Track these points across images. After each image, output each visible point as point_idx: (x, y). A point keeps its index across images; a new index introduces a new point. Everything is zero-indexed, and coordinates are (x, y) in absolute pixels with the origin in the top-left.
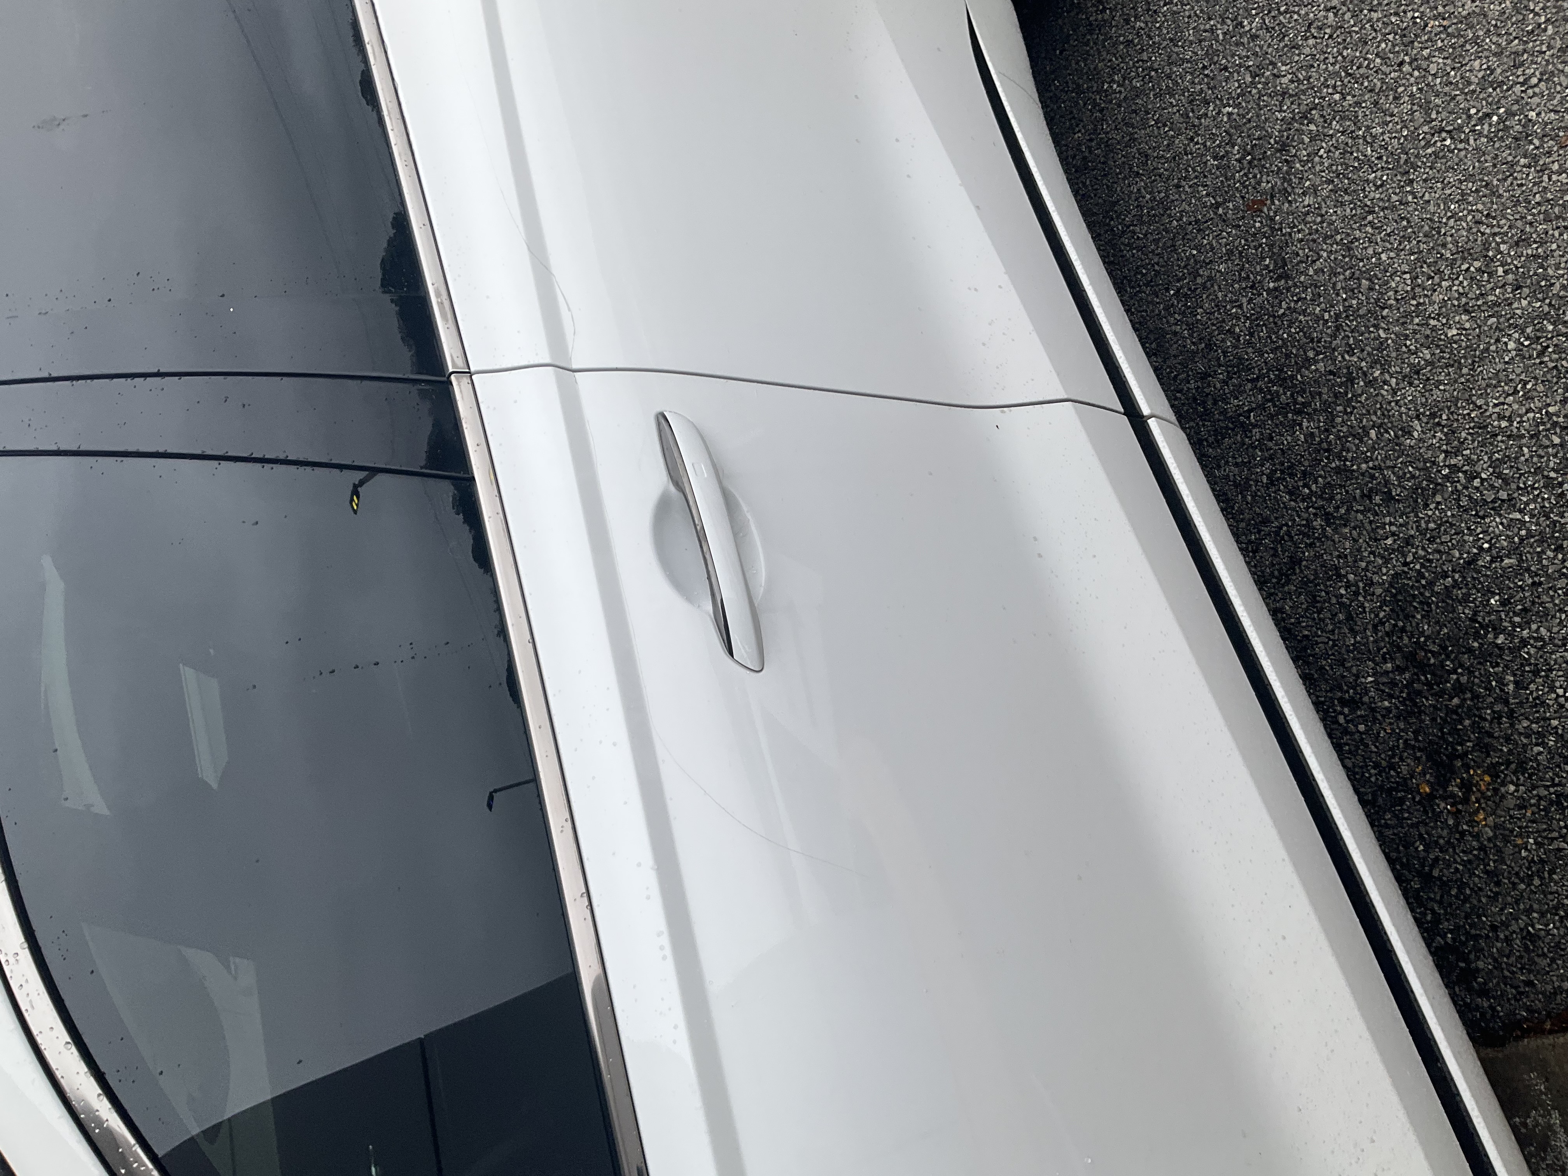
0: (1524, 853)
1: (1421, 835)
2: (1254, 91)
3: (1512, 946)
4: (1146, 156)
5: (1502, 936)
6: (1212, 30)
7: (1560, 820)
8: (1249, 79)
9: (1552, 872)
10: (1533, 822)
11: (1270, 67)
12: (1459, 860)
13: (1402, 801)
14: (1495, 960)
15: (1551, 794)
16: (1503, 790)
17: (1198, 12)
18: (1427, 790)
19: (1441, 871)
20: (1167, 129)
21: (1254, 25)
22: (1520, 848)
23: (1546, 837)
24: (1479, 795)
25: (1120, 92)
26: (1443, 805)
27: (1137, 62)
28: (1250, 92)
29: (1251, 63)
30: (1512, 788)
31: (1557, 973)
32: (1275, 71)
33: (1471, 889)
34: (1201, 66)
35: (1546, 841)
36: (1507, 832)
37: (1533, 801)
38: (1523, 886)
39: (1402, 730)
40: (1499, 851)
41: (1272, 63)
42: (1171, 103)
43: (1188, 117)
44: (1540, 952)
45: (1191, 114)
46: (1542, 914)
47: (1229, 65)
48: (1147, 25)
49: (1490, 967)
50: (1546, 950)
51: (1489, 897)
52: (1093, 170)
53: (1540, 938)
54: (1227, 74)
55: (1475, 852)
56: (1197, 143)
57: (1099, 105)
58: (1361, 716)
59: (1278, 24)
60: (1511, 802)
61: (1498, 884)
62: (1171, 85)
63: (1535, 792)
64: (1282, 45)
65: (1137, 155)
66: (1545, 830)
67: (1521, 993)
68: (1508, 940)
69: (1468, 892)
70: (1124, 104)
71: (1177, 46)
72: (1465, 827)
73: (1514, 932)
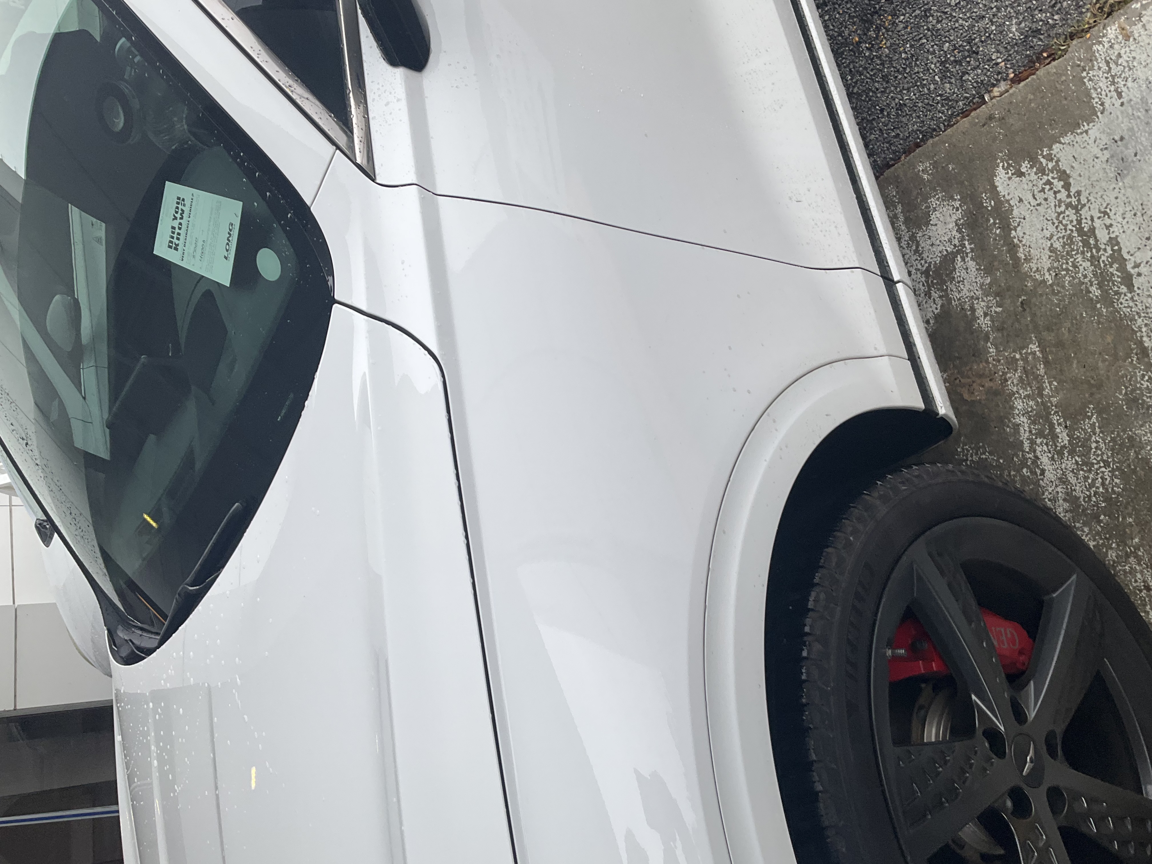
0: (903, 55)
1: (851, 71)
3: (890, 117)
5: (885, 113)
7: (924, 25)
9: (917, 60)
10: (912, 33)
12: (868, 75)
13: (843, 53)
14: (880, 130)
15: (922, 12)
16: (897, 21)
18: (857, 39)
19: (858, 88)
22: (900, 53)
23: (916, 41)
24: (884, 30)
26: (864, 45)
30: (902, 17)
31: (912, 122)
33: (873, 92)
35: (916, 43)
36: (896, 47)
37: (912, 21)
38: (900, 77)
39: (848, 9)
40: (891, 60)
44: (905, 114)
46: (908, 89)
49: (877, 136)
50: (907, 111)
51: (882, 92)
53: (905, 105)
55: (878, 67)
58: (828, 10)
60: (902, 26)
61: (887, 82)
63: (913, 15)
66: (916, 36)
67: (891, 144)
68: (889, 114)
69: (871, 94)
72: (874, 54)
73: (893, 108)
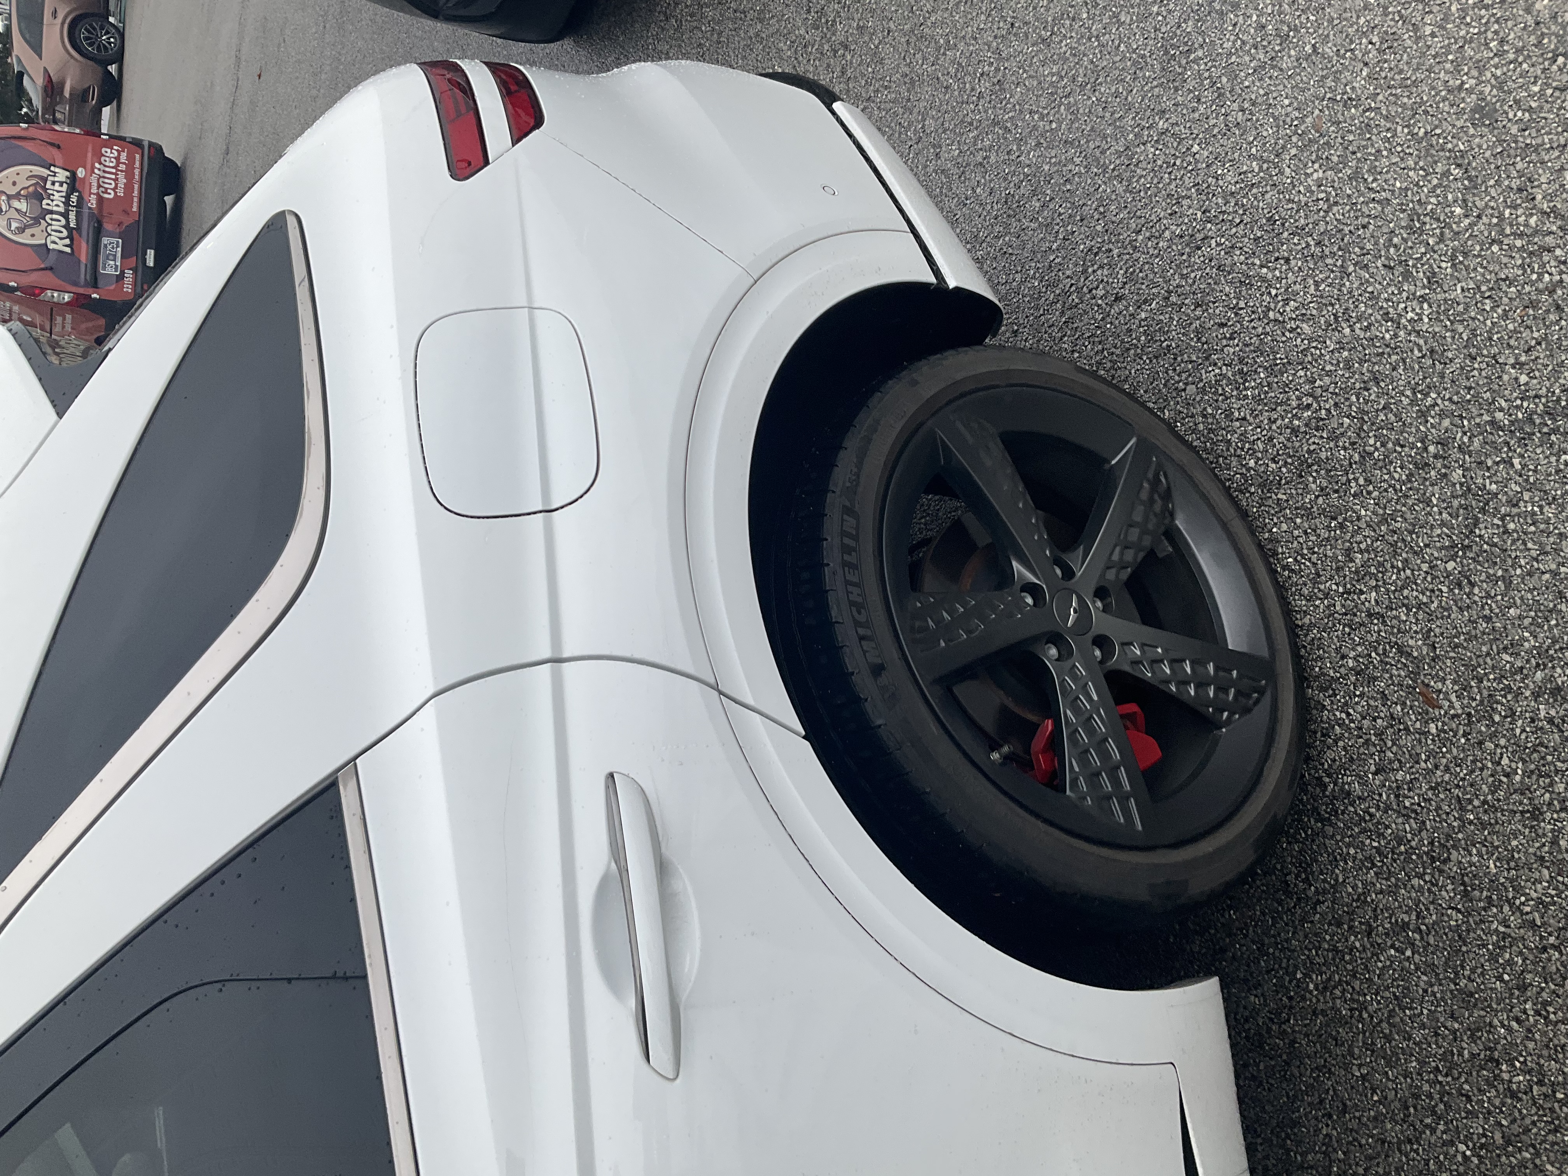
2: (1504, 1159)
4: (1345, 1105)
6: (1454, 1032)
8: (1499, 1141)
11: (1532, 1150)
17: (1438, 995)
20: (1376, 1098)
21: (1515, 1079)
25: (1318, 1001)
27: (1348, 983)
28: (1499, 1156)
29: (1504, 1122)
32: (1538, 1161)
34: (1433, 1064)
41: (1534, 1146)
42: (1387, 1073)
43: (1407, 1108)
45: (1412, 1110)
47: (1475, 1099)
48: (1364, 950)
52: (1271, 1059)
54: (1469, 1106)
56: (1416, 1151)
57: (1288, 989)
59: (1550, 1109)
62: (1389, 1053)
64: (1551, 1138)
65: (1331, 1092)
70: (1320, 1016)
71: (1404, 1012)
